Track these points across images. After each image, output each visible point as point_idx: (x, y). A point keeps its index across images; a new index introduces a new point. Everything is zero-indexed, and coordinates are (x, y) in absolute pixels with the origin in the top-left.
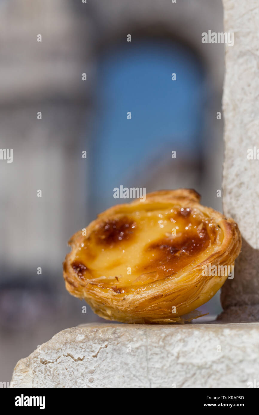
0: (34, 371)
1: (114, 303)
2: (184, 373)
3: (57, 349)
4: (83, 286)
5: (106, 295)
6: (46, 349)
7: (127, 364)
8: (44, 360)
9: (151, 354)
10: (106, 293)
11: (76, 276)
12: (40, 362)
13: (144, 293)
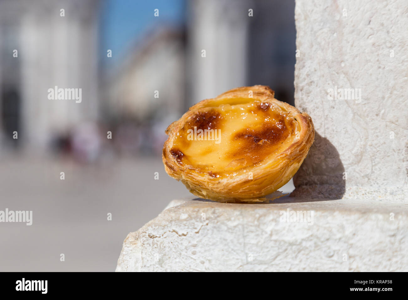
0: (142, 243)
1: (210, 186)
2: (276, 249)
3: (163, 226)
4: (182, 171)
5: (203, 179)
6: (153, 226)
7: (225, 240)
8: (151, 235)
9: (248, 232)
10: (203, 177)
11: (176, 162)
12: (148, 237)
13: (237, 178)
